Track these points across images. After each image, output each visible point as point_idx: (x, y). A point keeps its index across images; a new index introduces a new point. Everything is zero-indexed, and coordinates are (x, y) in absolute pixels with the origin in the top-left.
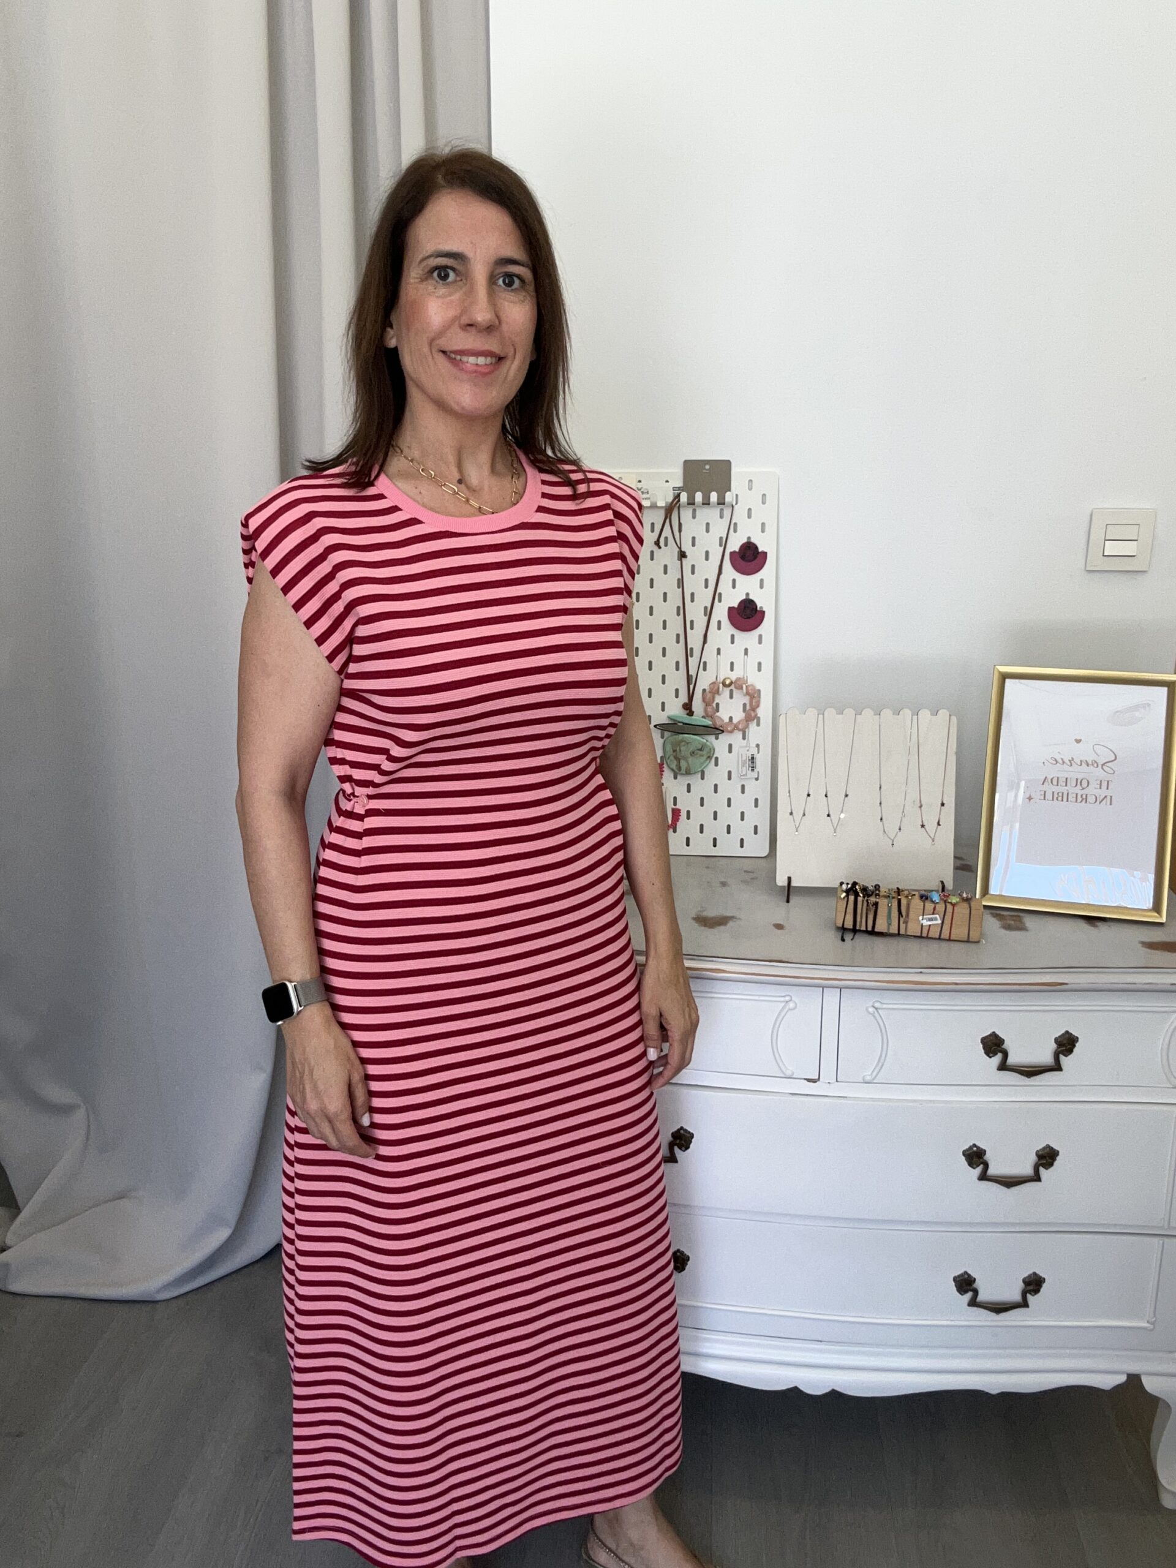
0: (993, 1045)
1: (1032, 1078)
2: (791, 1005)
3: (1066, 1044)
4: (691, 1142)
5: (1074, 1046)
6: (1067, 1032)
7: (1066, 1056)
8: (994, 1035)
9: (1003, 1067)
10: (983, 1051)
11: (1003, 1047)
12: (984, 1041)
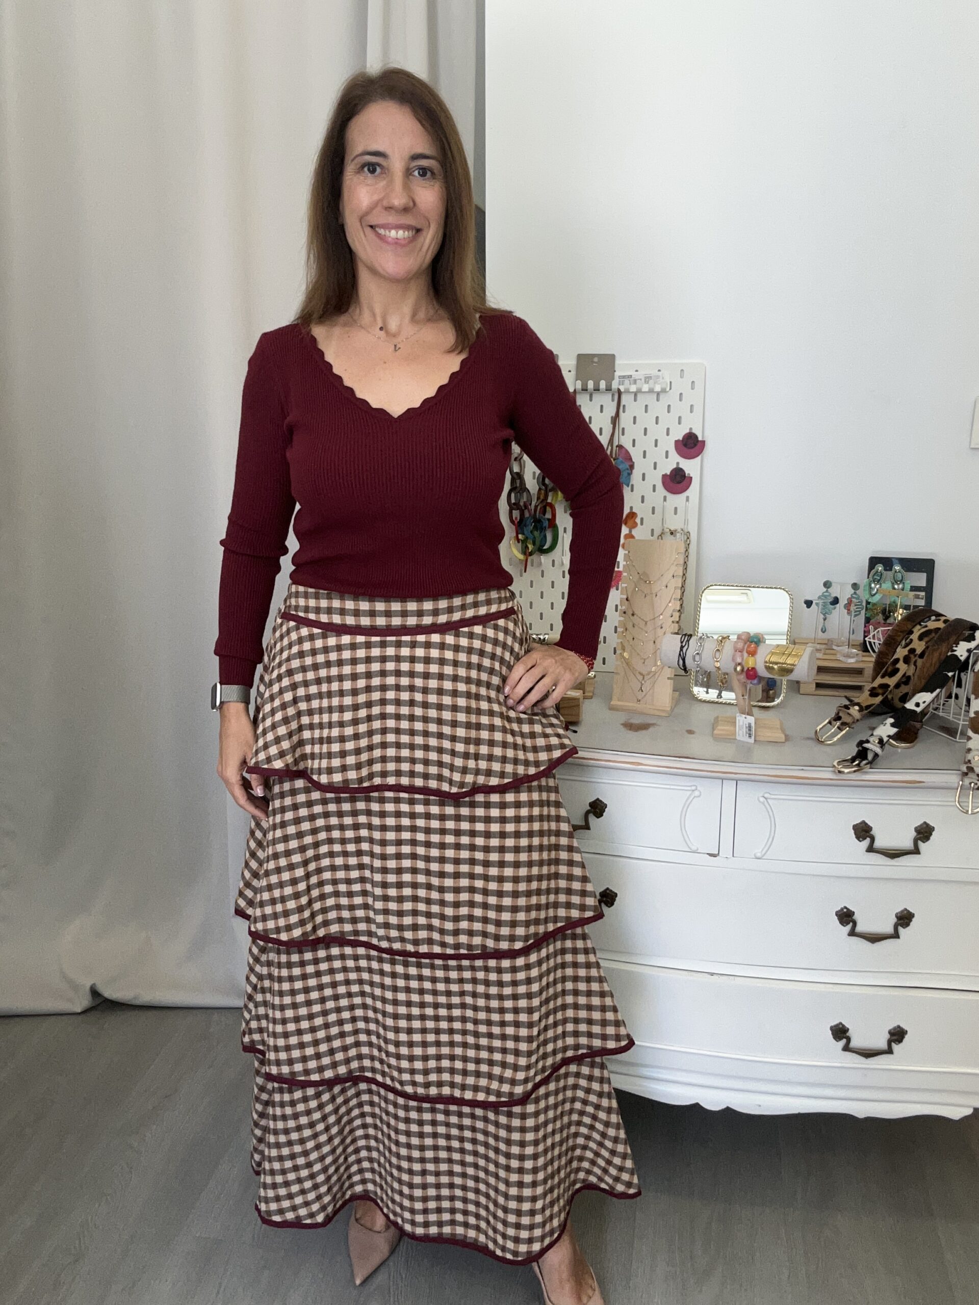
0: (863, 831)
1: (896, 859)
2: (697, 793)
3: (924, 833)
4: (615, 900)
5: (931, 834)
6: (925, 823)
7: (924, 842)
8: (864, 822)
9: (871, 849)
10: (854, 836)
11: (872, 833)
12: (855, 827)
